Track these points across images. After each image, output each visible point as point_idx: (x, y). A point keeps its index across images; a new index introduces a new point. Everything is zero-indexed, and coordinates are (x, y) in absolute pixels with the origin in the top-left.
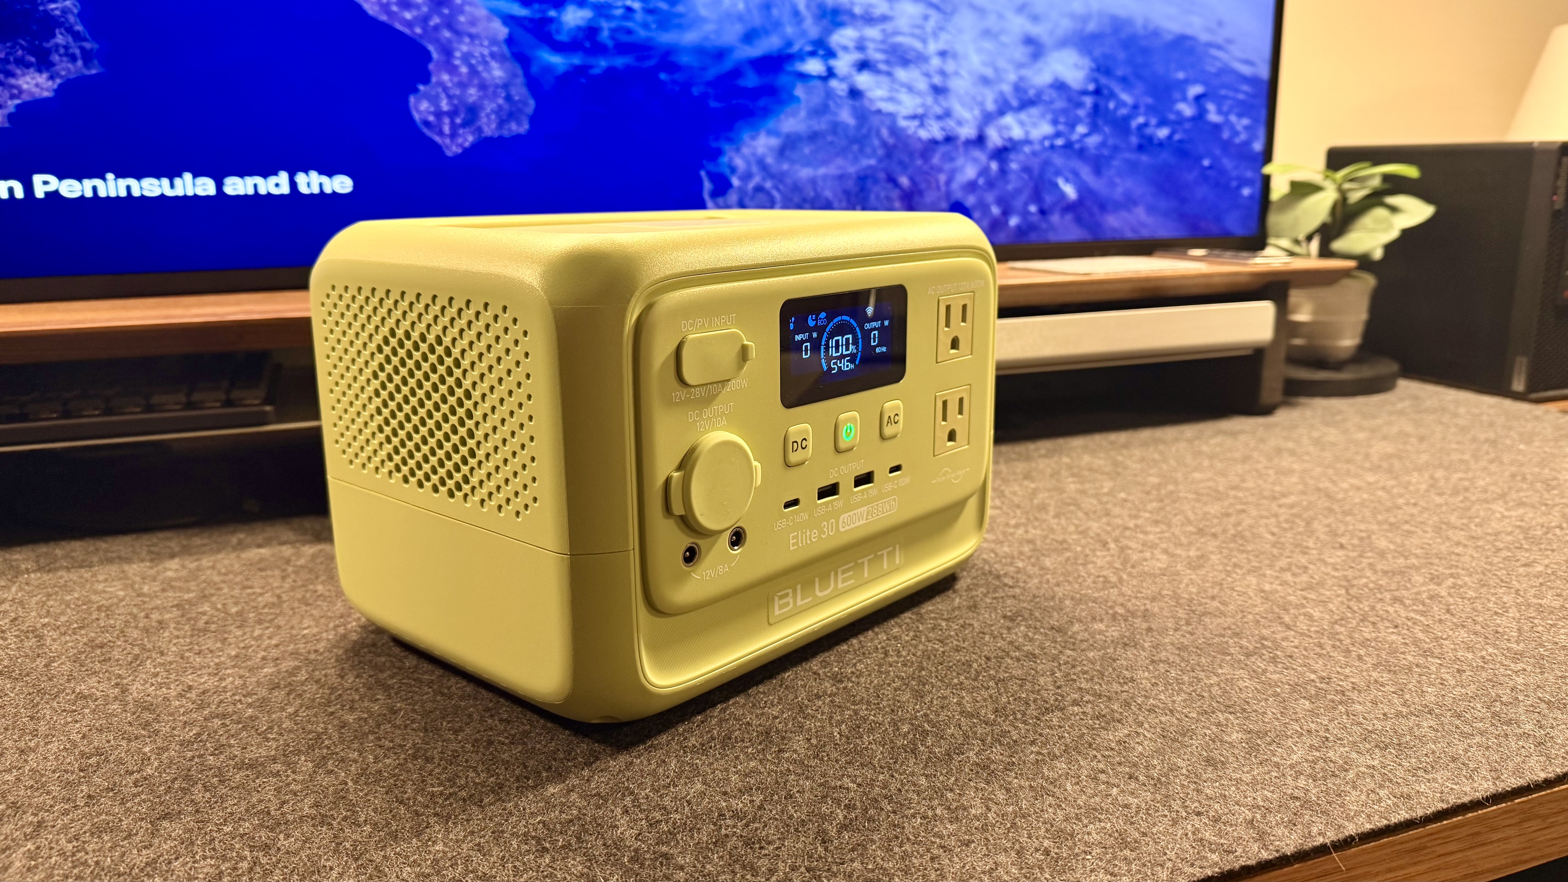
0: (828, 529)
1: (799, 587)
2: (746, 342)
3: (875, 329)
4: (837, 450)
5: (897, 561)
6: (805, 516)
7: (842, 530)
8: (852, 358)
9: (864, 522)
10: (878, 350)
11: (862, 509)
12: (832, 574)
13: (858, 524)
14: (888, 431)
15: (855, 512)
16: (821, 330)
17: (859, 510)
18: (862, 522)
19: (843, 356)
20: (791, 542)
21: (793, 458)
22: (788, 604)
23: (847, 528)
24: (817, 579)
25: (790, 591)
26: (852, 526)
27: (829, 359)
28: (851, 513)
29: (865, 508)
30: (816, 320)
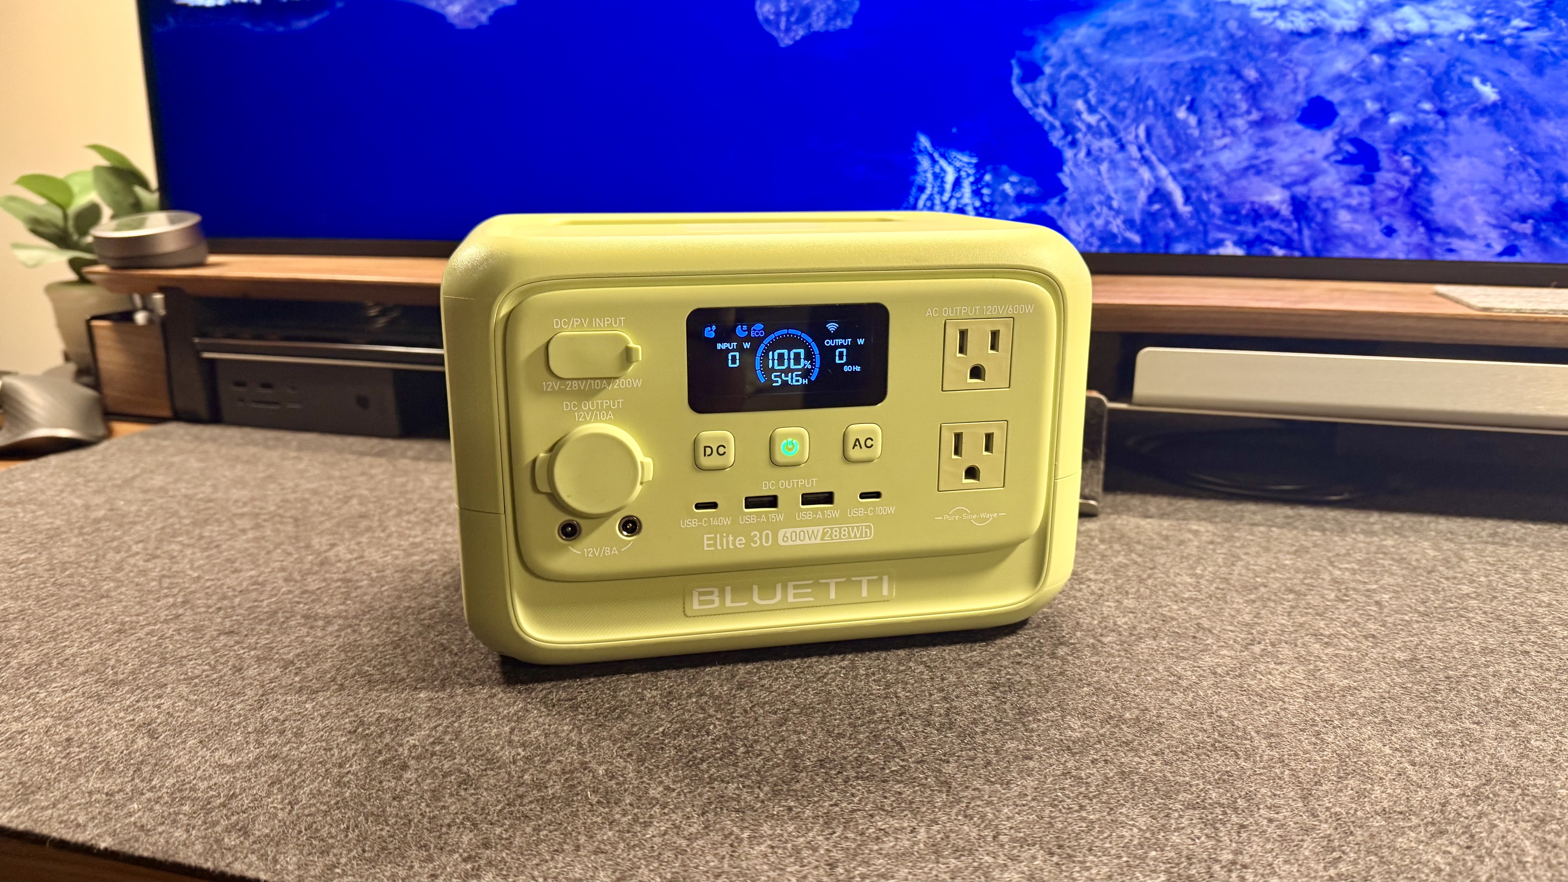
0: (761, 539)
1: (728, 589)
2: (632, 345)
3: (842, 346)
4: (773, 463)
5: (885, 592)
6: (727, 521)
7: (781, 543)
8: (806, 373)
9: (818, 541)
10: (846, 369)
11: (815, 529)
12: (779, 586)
13: (807, 541)
14: (855, 454)
15: (805, 529)
16: (756, 342)
17: (810, 529)
18: (813, 541)
19: (789, 370)
20: (706, 542)
21: (705, 461)
22: (712, 602)
23: (790, 543)
24: (755, 587)
25: (716, 590)
26: (798, 542)
27: (768, 371)
28: (798, 530)
29: (821, 528)
30: (749, 330)
